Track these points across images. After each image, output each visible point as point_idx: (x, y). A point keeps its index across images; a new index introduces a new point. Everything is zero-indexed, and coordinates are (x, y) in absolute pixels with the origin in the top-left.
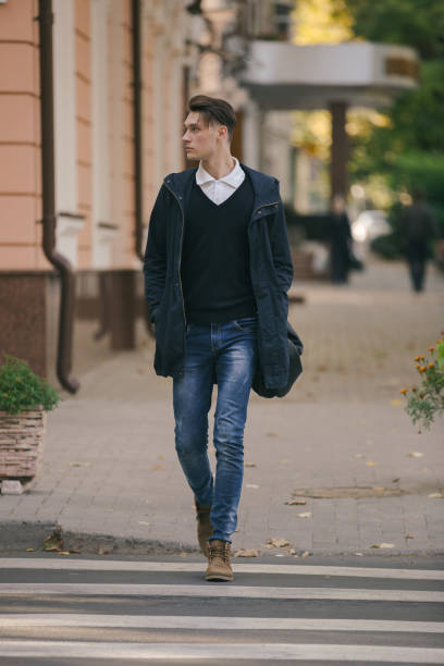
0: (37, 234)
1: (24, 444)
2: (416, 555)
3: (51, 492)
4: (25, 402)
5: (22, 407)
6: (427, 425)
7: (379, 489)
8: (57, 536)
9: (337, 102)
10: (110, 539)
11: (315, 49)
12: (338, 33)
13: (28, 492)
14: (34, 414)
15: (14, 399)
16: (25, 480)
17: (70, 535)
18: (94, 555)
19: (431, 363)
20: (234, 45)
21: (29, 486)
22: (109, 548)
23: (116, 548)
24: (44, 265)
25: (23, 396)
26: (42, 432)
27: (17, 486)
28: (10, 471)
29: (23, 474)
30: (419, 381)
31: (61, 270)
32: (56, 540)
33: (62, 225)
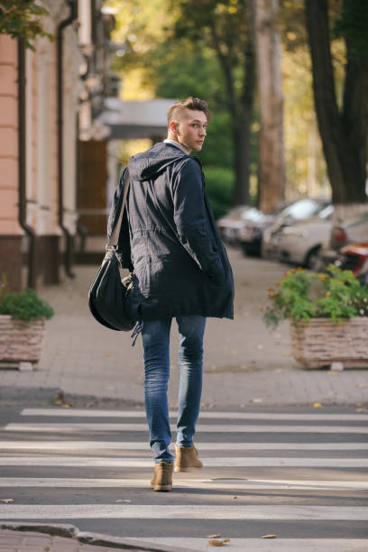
0: (15, 212)
1: (33, 340)
2: (275, 405)
3: (49, 370)
4: (35, 315)
5: (32, 318)
6: (274, 329)
7: (244, 367)
8: (61, 396)
9: (156, 135)
10: (93, 398)
12: (146, 95)
13: (35, 370)
14: (40, 322)
15: (28, 313)
16: (34, 362)
17: (69, 395)
18: (84, 407)
19: (277, 292)
21: (35, 366)
22: (93, 403)
23: (97, 403)
24: (21, 232)
25: (33, 311)
26: (44, 333)
27: (28, 366)
28: (25, 357)
29: (32, 358)
30: (270, 304)
32: (61, 399)
33: (30, 207)
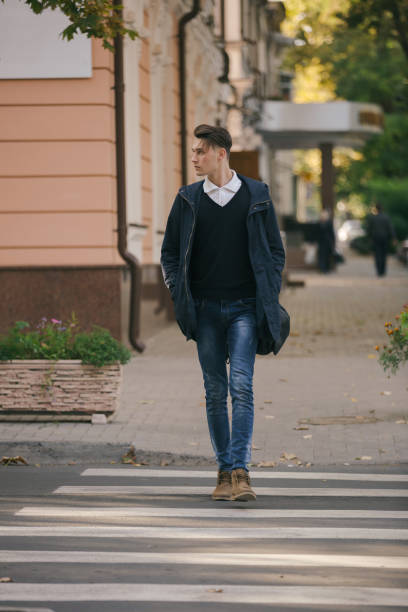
0: (113, 239)
1: (107, 388)
2: (387, 464)
3: (127, 423)
4: (107, 359)
5: (106, 362)
6: (394, 372)
7: (360, 417)
8: (132, 453)
9: (325, 143)
10: (169, 455)
11: (309, 107)
12: (325, 95)
13: (110, 422)
14: (113, 367)
15: (99, 356)
16: (108, 413)
17: (141, 452)
18: (158, 466)
19: (396, 328)
20: (252, 104)
21: (111, 418)
22: (168, 462)
23: (173, 461)
24: (120, 261)
25: (106, 354)
26: (120, 379)
27: (102, 418)
28: (98, 408)
29: (107, 409)
30: (388, 341)
31: (131, 264)
32: (132, 456)
33: (131, 232)
